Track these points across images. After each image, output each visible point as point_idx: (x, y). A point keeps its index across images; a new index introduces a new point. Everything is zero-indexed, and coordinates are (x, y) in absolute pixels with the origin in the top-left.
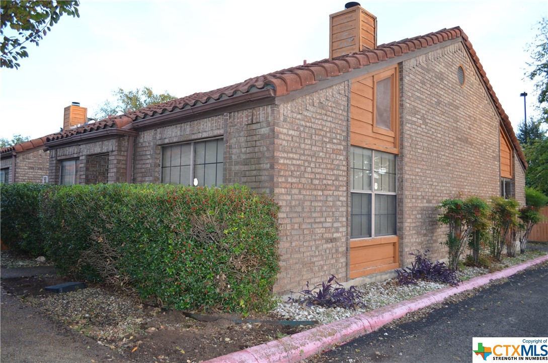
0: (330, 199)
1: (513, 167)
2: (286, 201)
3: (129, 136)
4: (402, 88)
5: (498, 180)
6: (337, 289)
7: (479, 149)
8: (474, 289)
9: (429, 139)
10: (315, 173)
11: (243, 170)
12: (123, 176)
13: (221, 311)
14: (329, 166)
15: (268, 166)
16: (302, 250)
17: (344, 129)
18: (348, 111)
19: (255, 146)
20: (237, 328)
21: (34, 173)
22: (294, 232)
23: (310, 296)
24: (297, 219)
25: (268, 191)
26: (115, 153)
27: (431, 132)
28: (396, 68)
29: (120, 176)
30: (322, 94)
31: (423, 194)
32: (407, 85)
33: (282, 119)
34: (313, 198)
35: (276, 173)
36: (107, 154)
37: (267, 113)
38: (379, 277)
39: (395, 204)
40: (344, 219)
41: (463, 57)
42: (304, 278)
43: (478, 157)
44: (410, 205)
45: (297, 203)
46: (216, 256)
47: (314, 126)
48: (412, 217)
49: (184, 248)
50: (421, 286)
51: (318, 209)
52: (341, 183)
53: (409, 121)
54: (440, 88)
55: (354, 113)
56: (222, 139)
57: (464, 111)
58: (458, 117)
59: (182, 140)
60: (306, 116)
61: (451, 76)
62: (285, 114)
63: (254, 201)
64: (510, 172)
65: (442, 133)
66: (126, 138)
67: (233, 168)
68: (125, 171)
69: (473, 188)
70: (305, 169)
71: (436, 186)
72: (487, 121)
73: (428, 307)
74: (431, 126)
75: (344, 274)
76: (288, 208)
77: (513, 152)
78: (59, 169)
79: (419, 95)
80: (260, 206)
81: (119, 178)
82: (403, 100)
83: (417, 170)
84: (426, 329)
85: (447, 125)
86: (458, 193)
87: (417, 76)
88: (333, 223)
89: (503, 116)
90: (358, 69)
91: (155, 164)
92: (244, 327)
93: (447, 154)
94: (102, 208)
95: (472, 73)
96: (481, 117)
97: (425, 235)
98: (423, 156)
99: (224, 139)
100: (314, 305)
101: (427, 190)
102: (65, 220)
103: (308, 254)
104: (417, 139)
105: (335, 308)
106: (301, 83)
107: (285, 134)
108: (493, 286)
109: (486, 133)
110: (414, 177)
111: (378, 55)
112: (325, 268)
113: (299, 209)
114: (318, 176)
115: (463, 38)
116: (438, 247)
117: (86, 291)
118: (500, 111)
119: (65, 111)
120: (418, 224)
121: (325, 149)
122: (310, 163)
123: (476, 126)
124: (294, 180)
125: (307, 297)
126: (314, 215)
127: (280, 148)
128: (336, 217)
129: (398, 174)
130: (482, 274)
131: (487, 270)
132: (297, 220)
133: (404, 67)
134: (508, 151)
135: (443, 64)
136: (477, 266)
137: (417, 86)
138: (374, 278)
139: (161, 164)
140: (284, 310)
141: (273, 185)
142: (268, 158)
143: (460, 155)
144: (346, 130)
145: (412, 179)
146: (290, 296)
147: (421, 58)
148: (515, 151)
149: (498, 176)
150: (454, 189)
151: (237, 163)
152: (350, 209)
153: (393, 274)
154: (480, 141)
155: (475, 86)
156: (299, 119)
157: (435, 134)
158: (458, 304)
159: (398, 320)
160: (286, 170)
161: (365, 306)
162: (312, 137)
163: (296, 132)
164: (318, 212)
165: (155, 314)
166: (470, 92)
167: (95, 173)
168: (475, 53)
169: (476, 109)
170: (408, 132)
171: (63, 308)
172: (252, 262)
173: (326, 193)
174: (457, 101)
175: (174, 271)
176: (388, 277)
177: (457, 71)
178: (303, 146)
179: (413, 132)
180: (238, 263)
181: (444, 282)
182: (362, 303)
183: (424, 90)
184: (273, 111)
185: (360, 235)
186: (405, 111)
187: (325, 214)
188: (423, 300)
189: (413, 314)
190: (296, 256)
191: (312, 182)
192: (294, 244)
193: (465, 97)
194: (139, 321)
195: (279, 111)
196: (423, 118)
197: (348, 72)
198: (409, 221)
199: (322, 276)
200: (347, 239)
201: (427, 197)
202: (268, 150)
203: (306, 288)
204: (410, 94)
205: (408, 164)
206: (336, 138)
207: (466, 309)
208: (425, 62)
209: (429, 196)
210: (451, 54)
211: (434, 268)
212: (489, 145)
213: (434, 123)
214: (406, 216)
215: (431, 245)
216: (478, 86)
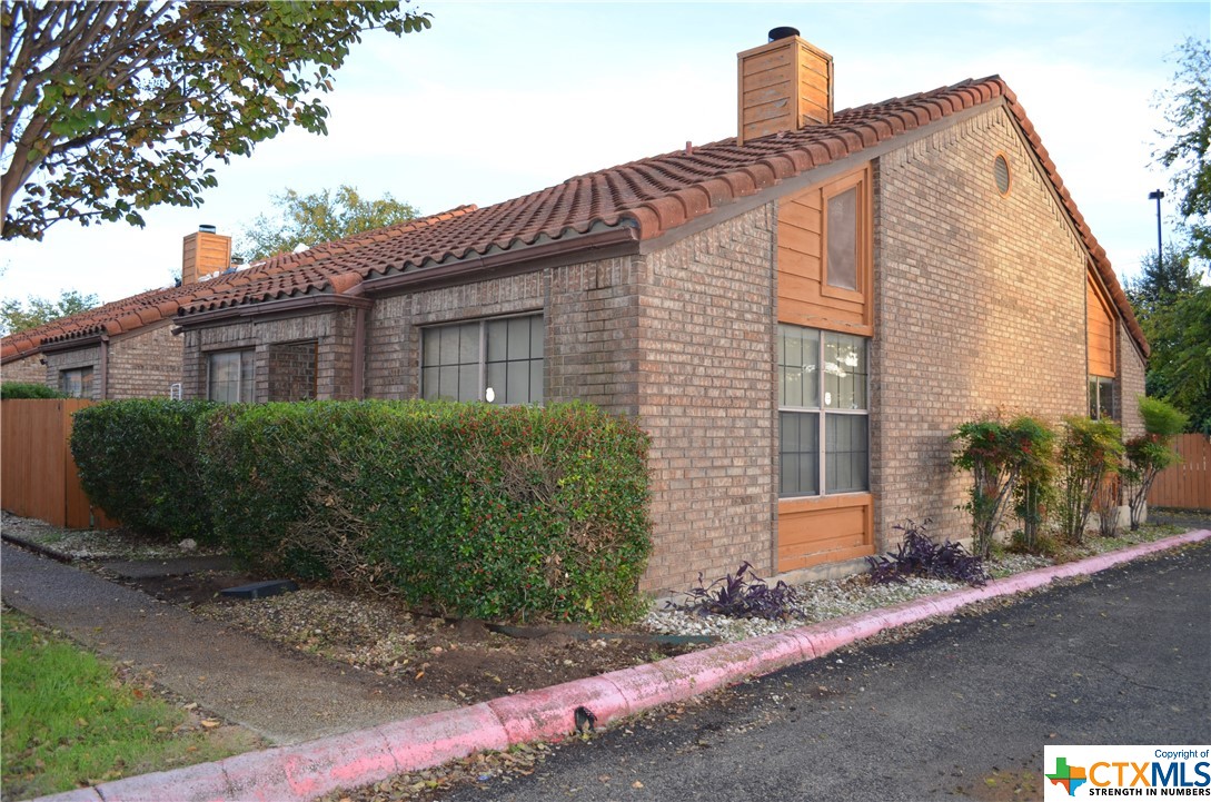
0: (739, 424)
1: (1116, 353)
2: (661, 428)
3: (357, 309)
4: (879, 208)
5: (1082, 382)
6: (753, 587)
7: (1040, 321)
8: (1018, 593)
9: (934, 304)
10: (712, 377)
11: (581, 372)
12: (347, 383)
13: (551, 622)
14: (737, 363)
15: (628, 366)
16: (690, 516)
17: (766, 292)
18: (772, 260)
19: (604, 330)
20: (582, 646)
21: (143, 377)
22: (674, 485)
23: (705, 598)
24: (680, 461)
25: (627, 410)
26: (332, 340)
27: (937, 292)
28: (866, 170)
29: (342, 383)
30: (724, 230)
31: (923, 412)
32: (888, 202)
33: (651, 280)
34: (707, 423)
35: (642, 379)
36: (314, 342)
37: (625, 271)
38: (833, 570)
39: (865, 433)
40: (767, 461)
41: (1005, 137)
42: (694, 568)
43: (1039, 337)
44: (895, 433)
45: (680, 431)
46: (545, 524)
47: (710, 291)
48: (900, 457)
49: (490, 511)
50: (913, 585)
51: (718, 443)
52: (760, 394)
53: (891, 272)
54: (956, 204)
55: (785, 261)
56: (541, 315)
57: (1009, 245)
58: (996, 259)
59: (462, 316)
60: (695, 273)
61: (981, 178)
62: (657, 270)
63: (608, 429)
64: (1112, 365)
65: (961, 291)
66: (351, 312)
67: (562, 369)
68: (349, 374)
69: (1028, 398)
70: (694, 369)
71: (948, 396)
72: (1058, 262)
73: (921, 621)
74: (938, 278)
75: (767, 563)
76: (664, 441)
77: (1118, 324)
78: (206, 370)
79: (913, 219)
80: (618, 438)
81: (339, 388)
82: (879, 232)
83: (909, 366)
84: (913, 655)
85: (972, 275)
86: (994, 409)
87: (910, 182)
88: (745, 468)
89: (1093, 252)
90: (791, 180)
91: (410, 360)
92: (594, 645)
93: (972, 334)
94: (335, 445)
95: (1026, 167)
96: (1046, 256)
97: (926, 492)
98: (922, 338)
99: (545, 317)
100: (712, 613)
101: (929, 404)
102: (258, 467)
103: (701, 524)
104: (909, 305)
105: (749, 618)
106: (686, 212)
107: (657, 307)
108: (1055, 588)
109: (1056, 287)
110: (903, 380)
111: (831, 148)
112: (732, 550)
113: (683, 443)
114: (717, 383)
115: (1007, 99)
116: (953, 515)
117: (301, 594)
118: (1086, 241)
119: (185, 244)
120: (911, 470)
121: (730, 332)
122: (702, 358)
123: (1035, 274)
124: (674, 391)
125: (699, 600)
126: (711, 454)
127: (649, 334)
128: (751, 457)
129: (871, 373)
130: (1038, 566)
131: (1049, 560)
132: (680, 463)
133: (882, 168)
134: (1108, 322)
135: (963, 155)
136: (1032, 553)
137: (908, 203)
138: (825, 572)
139: (420, 360)
140: (659, 620)
141: (638, 399)
142: (626, 351)
143: (999, 334)
144: (768, 294)
145: (900, 384)
146: (669, 599)
147: (917, 145)
148: (1121, 320)
149: (1083, 372)
150: (988, 402)
151: (569, 361)
152: (777, 443)
153: (862, 565)
154: (1043, 305)
155: (1032, 194)
156: (682, 280)
157: (946, 294)
158: (980, 618)
159: (863, 640)
160: (660, 373)
161: (803, 616)
162: (705, 311)
163: (677, 303)
164: (718, 448)
165: (435, 629)
166: (1022, 205)
167: (286, 378)
168: (1031, 127)
169: (1034, 239)
170: (891, 293)
171: (272, 620)
172: (605, 534)
173: (732, 412)
174: (993, 227)
175: (473, 551)
176: (852, 570)
177: (993, 165)
178: (689, 328)
179: (900, 293)
180: (581, 537)
181: (957, 580)
182: (799, 611)
183: (924, 210)
184: (635, 267)
185: (798, 491)
186: (885, 253)
187: (731, 452)
188: (912, 609)
189: (892, 632)
190: (678, 528)
191: (706, 392)
192: (674, 506)
193: (1011, 216)
194: (410, 637)
195: (645, 267)
196: (922, 265)
197: (772, 185)
198: (892, 464)
199: (726, 565)
200: (772, 499)
201: (930, 419)
202: (627, 337)
203: (698, 585)
204: (895, 219)
205: (891, 355)
206: (750, 311)
207: (992, 625)
208: (925, 154)
209: (933, 416)
210: (981, 133)
211: (940, 552)
212: (1063, 311)
213: (944, 273)
214: (887, 455)
215: (938, 511)
216: (1038, 192)
